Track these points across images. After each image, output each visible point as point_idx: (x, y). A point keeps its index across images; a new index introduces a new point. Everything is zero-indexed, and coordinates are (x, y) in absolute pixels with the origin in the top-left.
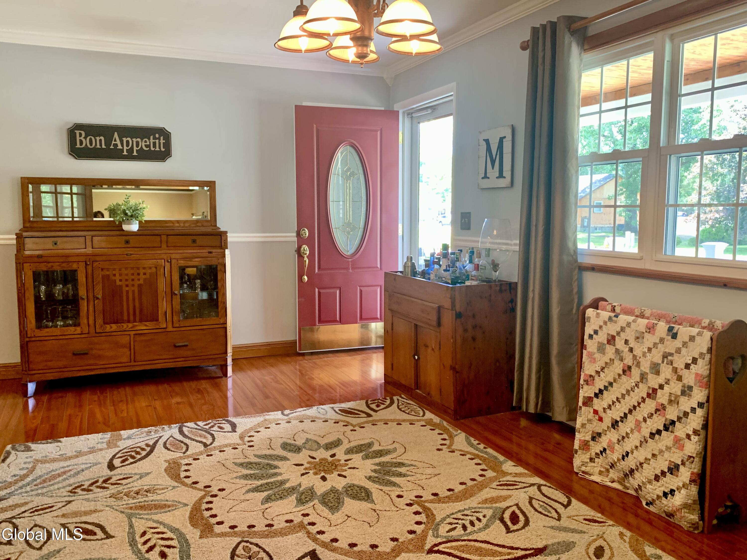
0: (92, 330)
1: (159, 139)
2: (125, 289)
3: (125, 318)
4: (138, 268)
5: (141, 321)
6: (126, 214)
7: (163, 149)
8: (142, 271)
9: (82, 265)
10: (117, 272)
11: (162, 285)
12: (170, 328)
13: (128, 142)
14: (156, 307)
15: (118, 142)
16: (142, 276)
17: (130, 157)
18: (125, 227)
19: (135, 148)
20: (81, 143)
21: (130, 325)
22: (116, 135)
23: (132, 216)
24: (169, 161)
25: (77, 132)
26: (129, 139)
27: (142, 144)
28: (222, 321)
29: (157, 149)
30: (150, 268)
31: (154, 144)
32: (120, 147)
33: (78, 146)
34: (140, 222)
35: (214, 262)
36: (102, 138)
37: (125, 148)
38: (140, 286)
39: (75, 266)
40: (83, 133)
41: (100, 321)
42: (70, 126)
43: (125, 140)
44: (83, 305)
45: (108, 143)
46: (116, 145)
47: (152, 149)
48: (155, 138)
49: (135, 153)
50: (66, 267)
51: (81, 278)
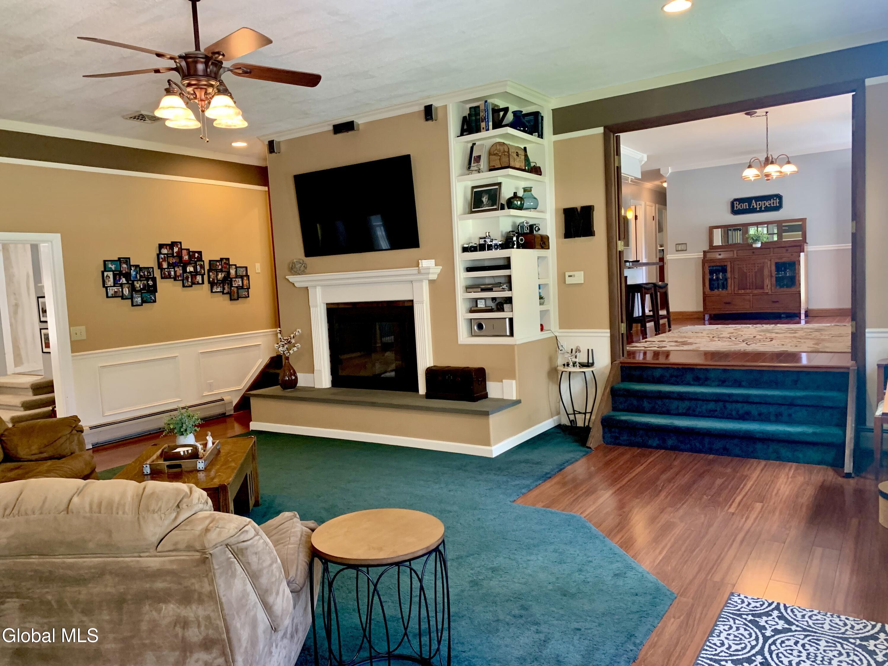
0: (733, 292)
1: (776, 200)
2: (748, 274)
3: (748, 287)
4: (754, 264)
5: (756, 289)
6: (753, 239)
7: (778, 205)
8: (756, 265)
9: (729, 263)
10: (744, 266)
11: (766, 272)
12: (770, 293)
13: (759, 204)
14: (763, 282)
15: (755, 205)
16: (756, 268)
17: (761, 211)
18: (754, 246)
19: (763, 206)
20: (737, 207)
21: (750, 291)
22: (754, 201)
23: (757, 240)
24: (781, 211)
25: (735, 203)
26: (760, 202)
27: (767, 204)
28: (798, 290)
29: (775, 205)
30: (761, 263)
31: (773, 203)
32: (755, 207)
33: (735, 209)
34: (762, 243)
35: (793, 259)
36: (747, 204)
37: (758, 207)
38: (756, 272)
39: (726, 264)
40: (738, 203)
41: (736, 289)
42: (732, 200)
43: (758, 203)
44: (729, 281)
45: (749, 206)
46: (753, 206)
47: (772, 205)
48: (774, 200)
49: (763, 209)
50: (722, 264)
51: (729, 269)
